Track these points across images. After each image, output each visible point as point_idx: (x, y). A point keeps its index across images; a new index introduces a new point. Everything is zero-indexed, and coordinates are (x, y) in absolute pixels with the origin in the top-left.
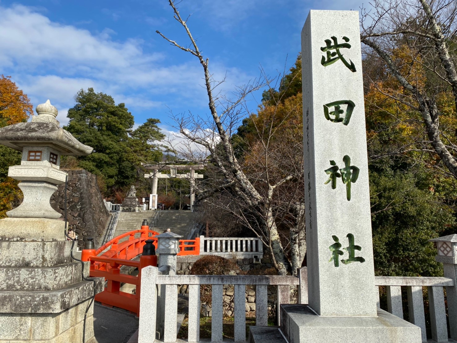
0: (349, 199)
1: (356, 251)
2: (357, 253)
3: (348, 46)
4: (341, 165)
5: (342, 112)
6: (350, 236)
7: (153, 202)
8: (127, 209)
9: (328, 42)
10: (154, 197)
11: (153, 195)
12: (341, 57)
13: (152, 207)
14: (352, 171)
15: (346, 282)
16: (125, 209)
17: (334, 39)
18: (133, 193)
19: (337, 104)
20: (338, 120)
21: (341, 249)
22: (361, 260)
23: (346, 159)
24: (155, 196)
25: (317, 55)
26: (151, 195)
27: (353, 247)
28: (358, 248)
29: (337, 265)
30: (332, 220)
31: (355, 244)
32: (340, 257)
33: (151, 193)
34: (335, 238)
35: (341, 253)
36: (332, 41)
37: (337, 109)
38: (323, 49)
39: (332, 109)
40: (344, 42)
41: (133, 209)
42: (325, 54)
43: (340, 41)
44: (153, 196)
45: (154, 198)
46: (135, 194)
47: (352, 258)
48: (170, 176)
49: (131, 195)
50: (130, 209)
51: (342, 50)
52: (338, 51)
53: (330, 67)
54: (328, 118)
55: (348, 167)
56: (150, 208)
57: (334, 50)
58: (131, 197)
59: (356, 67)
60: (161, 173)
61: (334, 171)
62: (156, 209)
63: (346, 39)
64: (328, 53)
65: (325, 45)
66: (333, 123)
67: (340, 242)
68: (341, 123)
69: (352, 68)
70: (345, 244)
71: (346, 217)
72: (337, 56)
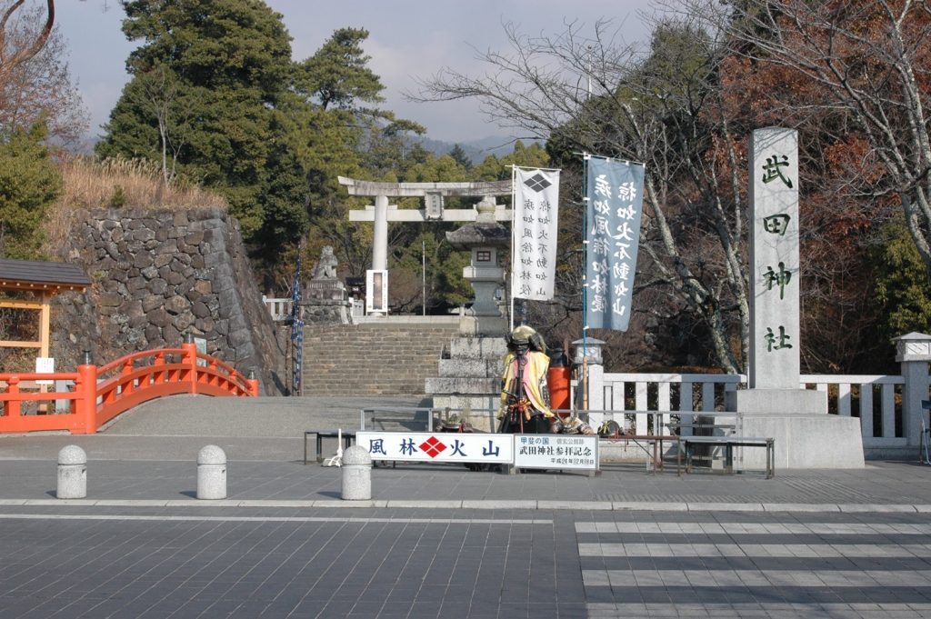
0: (782, 298)
1: (786, 339)
2: (786, 341)
3: (787, 164)
4: (777, 270)
5: (779, 224)
6: (782, 328)
7: (377, 292)
8: (316, 314)
9: (769, 160)
10: (378, 277)
11: (375, 271)
12: (780, 174)
13: (375, 308)
14: (785, 275)
15: (777, 363)
16: (313, 312)
17: (775, 157)
18: (330, 267)
19: (775, 217)
20: (776, 231)
21: (773, 338)
22: (790, 346)
23: (781, 265)
24: (381, 274)
25: (759, 173)
26: (370, 274)
27: (784, 336)
28: (788, 337)
29: (770, 350)
30: (766, 315)
31: (785, 334)
32: (773, 345)
33: (371, 267)
34: (769, 329)
35: (774, 341)
36: (773, 160)
37: (775, 221)
38: (764, 167)
39: (770, 222)
40: (783, 160)
41: (333, 312)
42: (766, 172)
43: (780, 160)
44: (375, 274)
45: (378, 281)
46: (335, 270)
47: (783, 345)
48: (424, 215)
49: (326, 274)
50: (326, 312)
51: (782, 168)
52: (778, 169)
53: (770, 184)
54: (767, 230)
55: (782, 272)
56: (368, 310)
57: (774, 169)
58: (326, 278)
59: (793, 183)
60: (396, 206)
61: (771, 276)
62: (384, 314)
63: (786, 158)
64: (769, 171)
65: (766, 164)
66: (771, 234)
67: (773, 332)
68: (777, 234)
69: (790, 185)
70: (777, 333)
71: (779, 313)
72: (777, 173)
